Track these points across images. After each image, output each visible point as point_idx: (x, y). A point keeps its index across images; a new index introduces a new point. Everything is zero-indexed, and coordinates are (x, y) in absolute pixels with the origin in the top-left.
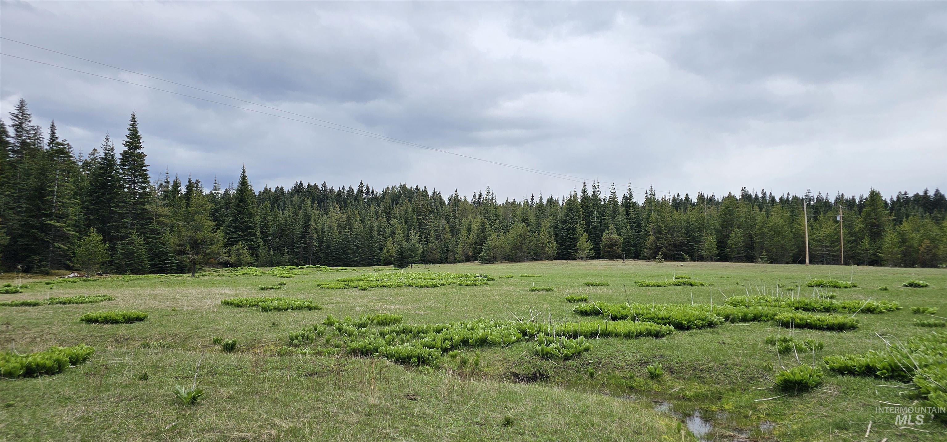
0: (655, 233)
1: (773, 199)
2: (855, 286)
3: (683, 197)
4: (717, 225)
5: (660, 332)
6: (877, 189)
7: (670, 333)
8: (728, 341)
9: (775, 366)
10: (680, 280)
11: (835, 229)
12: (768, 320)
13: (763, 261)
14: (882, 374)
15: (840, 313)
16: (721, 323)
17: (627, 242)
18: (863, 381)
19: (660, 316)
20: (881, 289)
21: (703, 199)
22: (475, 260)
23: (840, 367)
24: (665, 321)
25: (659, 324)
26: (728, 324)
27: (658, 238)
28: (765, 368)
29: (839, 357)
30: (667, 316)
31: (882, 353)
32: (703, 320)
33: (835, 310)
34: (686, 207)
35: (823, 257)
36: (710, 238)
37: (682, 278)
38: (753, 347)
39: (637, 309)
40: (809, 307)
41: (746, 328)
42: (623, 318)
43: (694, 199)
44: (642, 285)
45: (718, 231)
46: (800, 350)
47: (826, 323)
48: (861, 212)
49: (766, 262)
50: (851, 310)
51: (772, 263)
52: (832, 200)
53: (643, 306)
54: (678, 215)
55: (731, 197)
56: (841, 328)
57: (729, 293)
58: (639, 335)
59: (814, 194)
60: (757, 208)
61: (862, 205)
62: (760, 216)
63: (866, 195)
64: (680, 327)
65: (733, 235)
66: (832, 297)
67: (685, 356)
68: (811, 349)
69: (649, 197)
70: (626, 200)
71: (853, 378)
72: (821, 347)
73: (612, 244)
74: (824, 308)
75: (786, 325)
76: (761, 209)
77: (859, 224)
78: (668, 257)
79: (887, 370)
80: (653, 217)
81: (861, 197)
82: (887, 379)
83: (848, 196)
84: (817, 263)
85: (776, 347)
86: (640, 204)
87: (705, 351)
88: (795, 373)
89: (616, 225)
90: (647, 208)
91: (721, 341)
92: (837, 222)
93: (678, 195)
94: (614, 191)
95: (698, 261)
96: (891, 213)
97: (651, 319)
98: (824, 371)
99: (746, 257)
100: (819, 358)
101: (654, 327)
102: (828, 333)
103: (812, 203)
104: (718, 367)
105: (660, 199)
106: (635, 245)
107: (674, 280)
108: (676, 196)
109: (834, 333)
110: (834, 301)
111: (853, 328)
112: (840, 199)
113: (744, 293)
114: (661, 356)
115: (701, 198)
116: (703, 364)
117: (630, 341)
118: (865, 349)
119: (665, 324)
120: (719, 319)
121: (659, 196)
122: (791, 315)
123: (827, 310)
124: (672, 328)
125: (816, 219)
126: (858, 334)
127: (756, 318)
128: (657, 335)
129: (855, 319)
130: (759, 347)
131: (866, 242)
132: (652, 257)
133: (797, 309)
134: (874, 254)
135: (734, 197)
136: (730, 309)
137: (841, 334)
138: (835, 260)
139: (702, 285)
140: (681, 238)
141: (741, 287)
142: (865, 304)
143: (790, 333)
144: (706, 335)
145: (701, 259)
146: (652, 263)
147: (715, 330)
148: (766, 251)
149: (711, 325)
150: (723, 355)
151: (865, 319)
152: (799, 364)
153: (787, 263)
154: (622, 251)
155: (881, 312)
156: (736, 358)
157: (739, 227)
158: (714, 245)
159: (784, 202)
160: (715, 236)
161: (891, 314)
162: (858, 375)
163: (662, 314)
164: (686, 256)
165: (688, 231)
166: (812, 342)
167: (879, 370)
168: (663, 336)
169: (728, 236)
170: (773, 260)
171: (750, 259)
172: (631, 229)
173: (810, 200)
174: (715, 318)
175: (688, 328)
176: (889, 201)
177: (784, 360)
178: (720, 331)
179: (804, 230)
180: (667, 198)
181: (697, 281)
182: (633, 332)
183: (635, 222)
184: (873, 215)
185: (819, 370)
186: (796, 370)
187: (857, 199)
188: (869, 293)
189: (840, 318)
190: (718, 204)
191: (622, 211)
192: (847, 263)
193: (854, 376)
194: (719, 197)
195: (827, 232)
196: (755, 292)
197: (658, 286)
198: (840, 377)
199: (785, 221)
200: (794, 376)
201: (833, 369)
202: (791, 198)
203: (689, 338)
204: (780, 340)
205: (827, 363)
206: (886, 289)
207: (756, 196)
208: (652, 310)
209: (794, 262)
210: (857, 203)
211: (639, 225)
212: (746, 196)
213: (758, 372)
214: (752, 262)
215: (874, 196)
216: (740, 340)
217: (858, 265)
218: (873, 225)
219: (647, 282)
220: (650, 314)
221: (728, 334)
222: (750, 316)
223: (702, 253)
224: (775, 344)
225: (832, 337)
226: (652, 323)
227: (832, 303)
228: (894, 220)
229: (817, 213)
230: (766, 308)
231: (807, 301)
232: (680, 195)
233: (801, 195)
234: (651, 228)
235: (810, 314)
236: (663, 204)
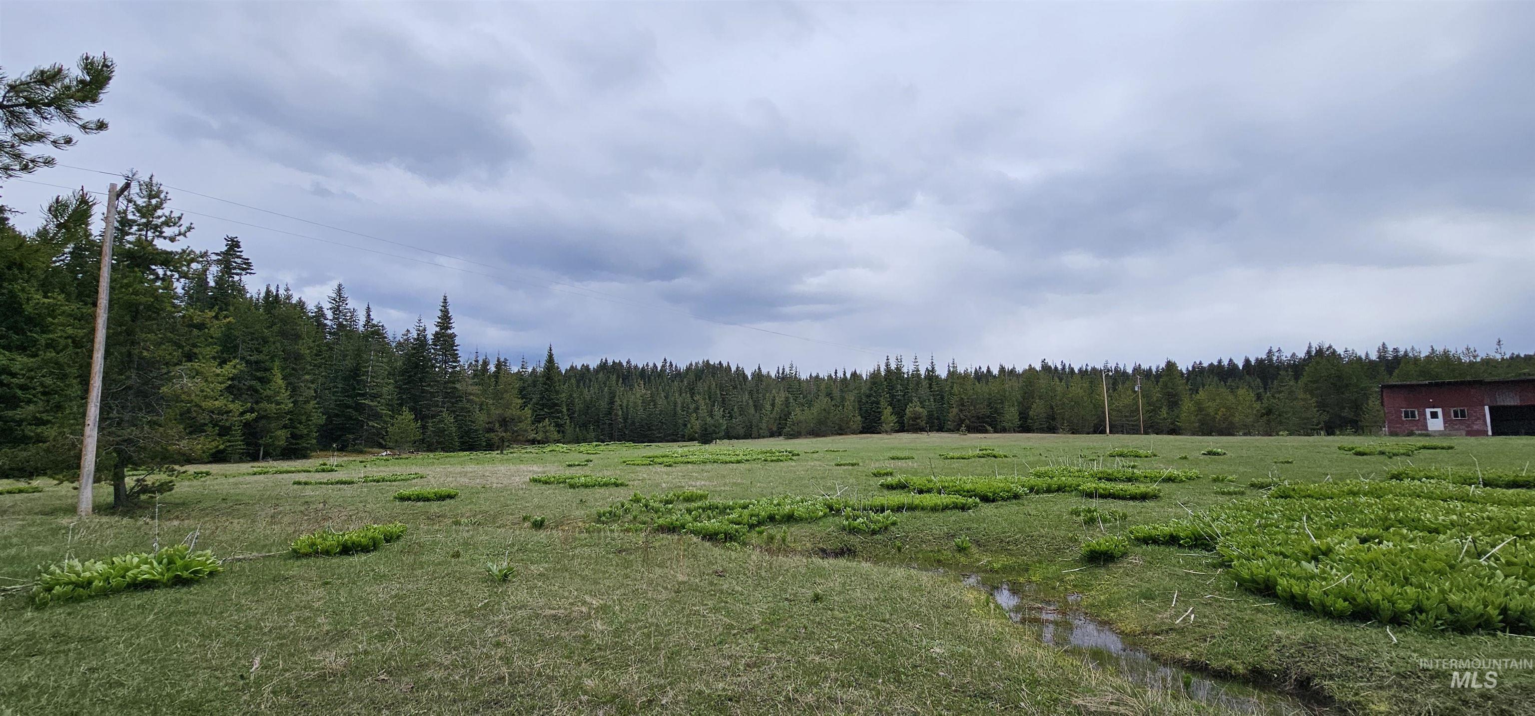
0: (958, 405)
1: (1072, 370)
2: (1155, 456)
3: (984, 370)
4: (1019, 396)
5: (966, 504)
6: (1173, 360)
7: (976, 505)
8: (1034, 512)
9: (1081, 537)
10: (984, 452)
11: (1134, 399)
12: (1072, 491)
13: (1065, 432)
14: (1186, 543)
15: (1142, 482)
16: (1026, 494)
17: (930, 416)
18: (1167, 550)
19: (965, 489)
20: (1181, 458)
21: (1005, 371)
22: (780, 435)
23: (1144, 537)
24: (970, 493)
25: (965, 496)
26: (1032, 495)
27: (961, 411)
28: (1070, 539)
29: (1143, 527)
30: (973, 488)
31: (1185, 522)
32: (1008, 492)
33: (1136, 480)
34: (988, 381)
35: (1123, 426)
36: (1012, 409)
37: (986, 450)
38: (1059, 518)
39: (942, 481)
40: (1111, 477)
41: (1051, 499)
42: (929, 491)
43: (995, 371)
44: (947, 458)
45: (1019, 403)
46: (1105, 521)
47: (1128, 493)
48: (1157, 382)
49: (1068, 432)
50: (1153, 480)
51: (1073, 433)
52: (1130, 370)
53: (948, 478)
54: (981, 388)
55: (1031, 369)
56: (1144, 497)
57: (1033, 464)
58: (945, 508)
59: (1112, 365)
60: (1057, 379)
61: (1159, 375)
62: (1060, 387)
63: (1163, 365)
64: (985, 499)
65: (1034, 406)
66: (1133, 467)
67: (991, 528)
68: (1116, 519)
69: (952, 370)
70: (929, 373)
71: (1157, 547)
72: (1124, 517)
73: (916, 417)
74: (1126, 478)
75: (1090, 495)
76: (1061, 380)
77: (1156, 394)
78: (971, 430)
79: (1190, 538)
80: (956, 389)
81: (1158, 367)
82: (1191, 548)
83: (1145, 366)
84: (1117, 433)
85: (1082, 518)
86: (943, 377)
87: (1011, 523)
88: (1101, 544)
89: (919, 398)
90: (950, 380)
91: (1026, 512)
92: (1135, 392)
93: (980, 368)
94: (917, 364)
95: (1001, 432)
96: (1187, 382)
97: (956, 492)
98: (1129, 541)
99: (1048, 427)
100: (1123, 528)
101: (961, 500)
102: (1131, 503)
103: (1110, 374)
104: (1024, 539)
105: (962, 372)
106: (938, 418)
107: (978, 452)
108: (978, 368)
109: (1137, 503)
110: (1135, 471)
111: (1155, 497)
112: (1137, 370)
113: (1048, 464)
114: (968, 529)
115: (1002, 369)
116: (1010, 537)
117: (937, 514)
118: (1168, 518)
119: (971, 497)
120: (1024, 491)
121: (961, 369)
122: (1094, 485)
123: (1129, 480)
124: (978, 500)
125: (1115, 390)
126: (1161, 504)
127: (1060, 489)
128: (963, 508)
129: (1157, 488)
130: (1064, 518)
131: (1164, 412)
132: (956, 429)
133: (1100, 479)
134: (1172, 423)
135: (1034, 369)
136: (1033, 481)
137: (1144, 503)
138: (1134, 430)
139: (1005, 456)
140: (984, 410)
141: (1044, 458)
142: (1166, 473)
143: (1094, 503)
144: (1011, 508)
145: (1004, 430)
146: (956, 436)
147: (1020, 501)
148: (1068, 422)
149: (1016, 496)
150: (1029, 527)
151: (1167, 487)
152: (1104, 535)
153: (1088, 434)
154: (926, 423)
155: (1181, 481)
156: (1042, 530)
157: (1040, 398)
158: (1017, 416)
159: (1083, 373)
160: (1016, 408)
161: (1192, 482)
162: (1162, 544)
163: (968, 486)
164: (989, 428)
165: (990, 403)
166: (1116, 512)
167: (1182, 539)
168: (969, 508)
169: (1030, 408)
170: (1074, 432)
171: (1052, 430)
172: (935, 401)
173: (1108, 371)
174: (1020, 490)
175: (993, 501)
176: (1185, 372)
177: (1089, 530)
178: (1026, 502)
179: (1104, 400)
180: (969, 371)
181: (1001, 453)
182: (939, 505)
183: (938, 395)
184: (1170, 384)
185: (1124, 539)
186: (1102, 541)
187: (1154, 369)
188: (1169, 462)
189: (1142, 488)
190: (1018, 376)
191: (925, 384)
192: (1146, 433)
193: (1159, 545)
194: (1020, 369)
195: (1126, 402)
196: (1059, 464)
197: (963, 459)
198: (1144, 547)
199: (1085, 391)
200: (1100, 546)
201: (1137, 539)
202: (1089, 368)
203: (995, 511)
204: (1084, 510)
205: (1131, 532)
206: (1185, 458)
207: (1056, 368)
208: (958, 482)
209: (1095, 432)
210: (1154, 373)
211: (942, 398)
212: (1046, 368)
213: (1064, 543)
214: (1054, 433)
215: (1170, 366)
216: (1045, 511)
217: (1157, 434)
218: (1169, 395)
219: (951, 454)
220: (956, 486)
221: (1033, 506)
222: (1054, 487)
223: (1005, 424)
224: (1079, 515)
225: (1134, 507)
226: (958, 496)
227: (1133, 473)
228: (1190, 389)
229: (1115, 384)
230: (1070, 479)
231: (1110, 471)
233: (1099, 366)
234: (954, 400)
235: (1113, 484)
236: (966, 375)
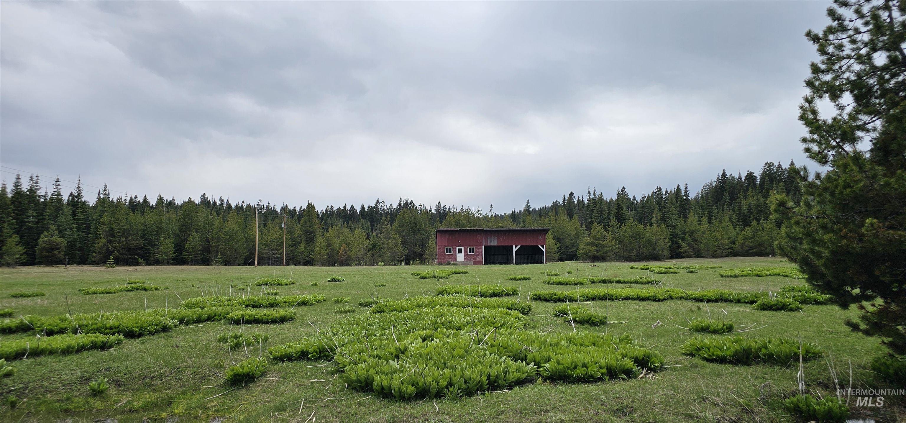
0: (107, 236)
1: (229, 206)
2: (293, 283)
3: (141, 199)
4: (176, 229)
5: (107, 342)
6: (313, 202)
7: (119, 342)
8: (183, 343)
9: (226, 363)
10: (133, 285)
11: (280, 235)
12: (221, 319)
13: (218, 263)
14: (313, 356)
15: (282, 307)
16: (176, 326)
17: (71, 245)
18: (298, 365)
19: (108, 325)
20: (312, 285)
21: (163, 202)
23: (281, 355)
24: (113, 330)
25: (107, 334)
26: (182, 327)
27: (110, 242)
28: (216, 366)
29: (281, 346)
30: (117, 324)
31: (313, 339)
32: (156, 325)
33: (278, 305)
34: (144, 210)
35: (269, 258)
36: (168, 241)
37: (135, 283)
38: (206, 347)
39: (81, 319)
40: (257, 304)
41: (200, 329)
42: (61, 331)
43: (153, 202)
44: (88, 293)
45: (176, 235)
46: (249, 345)
47: (270, 317)
48: (300, 220)
49: (221, 264)
50: (291, 304)
51: (226, 265)
52: (278, 210)
53: (88, 316)
54: (136, 218)
55: (190, 202)
56: (282, 320)
57: (185, 296)
58: (81, 349)
59: (264, 204)
60: (215, 214)
61: (302, 214)
62: (217, 222)
63: (304, 207)
64: (130, 335)
65: (191, 238)
66: (276, 294)
67: (135, 365)
68: (258, 342)
69: (102, 196)
70: (73, 199)
71: (291, 363)
72: (266, 339)
73: (53, 247)
74: (269, 304)
75: (237, 322)
76: (218, 215)
77: (298, 231)
78: (119, 262)
79: (316, 352)
80: (106, 218)
81: (301, 208)
82: (316, 360)
83: (291, 207)
84: (264, 264)
85: (229, 344)
86: (91, 204)
87: (157, 358)
88: (244, 367)
89: (58, 226)
90: (99, 208)
91: (174, 344)
92: (281, 228)
94: (59, 187)
95: (153, 265)
96: (321, 222)
97: (97, 329)
98: (268, 361)
99: (202, 259)
100: (264, 349)
101: (101, 338)
102: (272, 326)
103: (263, 211)
104: (170, 372)
105: (115, 200)
106: (81, 249)
107: (126, 285)
108: (133, 198)
109: (277, 326)
110: (277, 297)
111: (292, 319)
112: (284, 209)
113: (199, 295)
114: (107, 369)
115: (160, 200)
116: (155, 371)
117: (69, 357)
118: (301, 336)
119: (113, 334)
120: (173, 323)
121: (114, 197)
122: (241, 312)
123: (272, 306)
124: (121, 337)
125: (265, 226)
126: (296, 324)
127: (210, 318)
128: (103, 346)
129: (294, 311)
130: (212, 346)
131: (302, 246)
132: (102, 261)
133: (247, 306)
134: (308, 256)
135: (194, 202)
136: (184, 312)
137: (282, 326)
138: (278, 262)
139: (157, 289)
140: (136, 242)
141: (196, 289)
142: (300, 298)
143: (241, 329)
144: (160, 340)
145: (157, 263)
146: (102, 268)
147: (169, 334)
148: (221, 254)
149: (165, 329)
150: (176, 359)
151: (301, 310)
152: (248, 358)
153: (239, 265)
154: (65, 255)
155: (312, 304)
156: (189, 360)
157: (197, 231)
158: (172, 248)
159: (239, 209)
160: (172, 240)
161: (319, 305)
162: (295, 360)
163: (112, 322)
164: (141, 260)
165: (145, 235)
166: (259, 335)
167: (311, 353)
168: (111, 347)
169: (186, 240)
170: (227, 263)
171: (206, 262)
172: (78, 230)
173: (261, 209)
174: (170, 322)
175: (140, 336)
176: (320, 213)
177: (234, 355)
178: (174, 335)
179: (255, 235)
180: (123, 199)
181: (152, 286)
182: (74, 347)
183: (83, 224)
184: (308, 223)
185: (264, 360)
186: (245, 364)
187: (297, 210)
188: (304, 289)
189: (281, 312)
190: (177, 208)
191: (68, 211)
192: (287, 264)
193: (292, 361)
194: (179, 202)
195: (274, 237)
196: (210, 294)
197: (107, 293)
198: (280, 364)
199: (239, 227)
200: (243, 369)
201: (275, 358)
202: (245, 206)
203: (140, 346)
204: (231, 337)
205: (271, 353)
206: (316, 285)
207: (215, 202)
208: (99, 319)
209: (245, 264)
210: (297, 213)
211: (88, 227)
212: (205, 202)
213: (209, 371)
214: (208, 265)
215: (310, 207)
216: (194, 342)
217: (296, 265)
218: (308, 232)
219: (94, 289)
220: (96, 324)
221: (181, 337)
222: (205, 316)
223: (159, 256)
224: (226, 342)
225: (275, 329)
226: (98, 334)
227: (275, 300)
228: (323, 228)
229: (266, 220)
230: (220, 308)
231: (256, 299)
232: (137, 196)
233: (254, 204)
234: (102, 230)
235: (258, 310)
236: (119, 204)
